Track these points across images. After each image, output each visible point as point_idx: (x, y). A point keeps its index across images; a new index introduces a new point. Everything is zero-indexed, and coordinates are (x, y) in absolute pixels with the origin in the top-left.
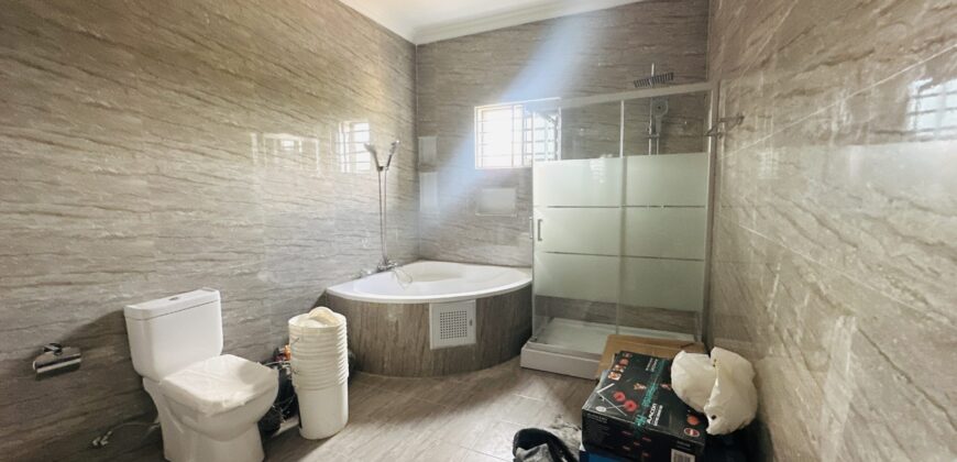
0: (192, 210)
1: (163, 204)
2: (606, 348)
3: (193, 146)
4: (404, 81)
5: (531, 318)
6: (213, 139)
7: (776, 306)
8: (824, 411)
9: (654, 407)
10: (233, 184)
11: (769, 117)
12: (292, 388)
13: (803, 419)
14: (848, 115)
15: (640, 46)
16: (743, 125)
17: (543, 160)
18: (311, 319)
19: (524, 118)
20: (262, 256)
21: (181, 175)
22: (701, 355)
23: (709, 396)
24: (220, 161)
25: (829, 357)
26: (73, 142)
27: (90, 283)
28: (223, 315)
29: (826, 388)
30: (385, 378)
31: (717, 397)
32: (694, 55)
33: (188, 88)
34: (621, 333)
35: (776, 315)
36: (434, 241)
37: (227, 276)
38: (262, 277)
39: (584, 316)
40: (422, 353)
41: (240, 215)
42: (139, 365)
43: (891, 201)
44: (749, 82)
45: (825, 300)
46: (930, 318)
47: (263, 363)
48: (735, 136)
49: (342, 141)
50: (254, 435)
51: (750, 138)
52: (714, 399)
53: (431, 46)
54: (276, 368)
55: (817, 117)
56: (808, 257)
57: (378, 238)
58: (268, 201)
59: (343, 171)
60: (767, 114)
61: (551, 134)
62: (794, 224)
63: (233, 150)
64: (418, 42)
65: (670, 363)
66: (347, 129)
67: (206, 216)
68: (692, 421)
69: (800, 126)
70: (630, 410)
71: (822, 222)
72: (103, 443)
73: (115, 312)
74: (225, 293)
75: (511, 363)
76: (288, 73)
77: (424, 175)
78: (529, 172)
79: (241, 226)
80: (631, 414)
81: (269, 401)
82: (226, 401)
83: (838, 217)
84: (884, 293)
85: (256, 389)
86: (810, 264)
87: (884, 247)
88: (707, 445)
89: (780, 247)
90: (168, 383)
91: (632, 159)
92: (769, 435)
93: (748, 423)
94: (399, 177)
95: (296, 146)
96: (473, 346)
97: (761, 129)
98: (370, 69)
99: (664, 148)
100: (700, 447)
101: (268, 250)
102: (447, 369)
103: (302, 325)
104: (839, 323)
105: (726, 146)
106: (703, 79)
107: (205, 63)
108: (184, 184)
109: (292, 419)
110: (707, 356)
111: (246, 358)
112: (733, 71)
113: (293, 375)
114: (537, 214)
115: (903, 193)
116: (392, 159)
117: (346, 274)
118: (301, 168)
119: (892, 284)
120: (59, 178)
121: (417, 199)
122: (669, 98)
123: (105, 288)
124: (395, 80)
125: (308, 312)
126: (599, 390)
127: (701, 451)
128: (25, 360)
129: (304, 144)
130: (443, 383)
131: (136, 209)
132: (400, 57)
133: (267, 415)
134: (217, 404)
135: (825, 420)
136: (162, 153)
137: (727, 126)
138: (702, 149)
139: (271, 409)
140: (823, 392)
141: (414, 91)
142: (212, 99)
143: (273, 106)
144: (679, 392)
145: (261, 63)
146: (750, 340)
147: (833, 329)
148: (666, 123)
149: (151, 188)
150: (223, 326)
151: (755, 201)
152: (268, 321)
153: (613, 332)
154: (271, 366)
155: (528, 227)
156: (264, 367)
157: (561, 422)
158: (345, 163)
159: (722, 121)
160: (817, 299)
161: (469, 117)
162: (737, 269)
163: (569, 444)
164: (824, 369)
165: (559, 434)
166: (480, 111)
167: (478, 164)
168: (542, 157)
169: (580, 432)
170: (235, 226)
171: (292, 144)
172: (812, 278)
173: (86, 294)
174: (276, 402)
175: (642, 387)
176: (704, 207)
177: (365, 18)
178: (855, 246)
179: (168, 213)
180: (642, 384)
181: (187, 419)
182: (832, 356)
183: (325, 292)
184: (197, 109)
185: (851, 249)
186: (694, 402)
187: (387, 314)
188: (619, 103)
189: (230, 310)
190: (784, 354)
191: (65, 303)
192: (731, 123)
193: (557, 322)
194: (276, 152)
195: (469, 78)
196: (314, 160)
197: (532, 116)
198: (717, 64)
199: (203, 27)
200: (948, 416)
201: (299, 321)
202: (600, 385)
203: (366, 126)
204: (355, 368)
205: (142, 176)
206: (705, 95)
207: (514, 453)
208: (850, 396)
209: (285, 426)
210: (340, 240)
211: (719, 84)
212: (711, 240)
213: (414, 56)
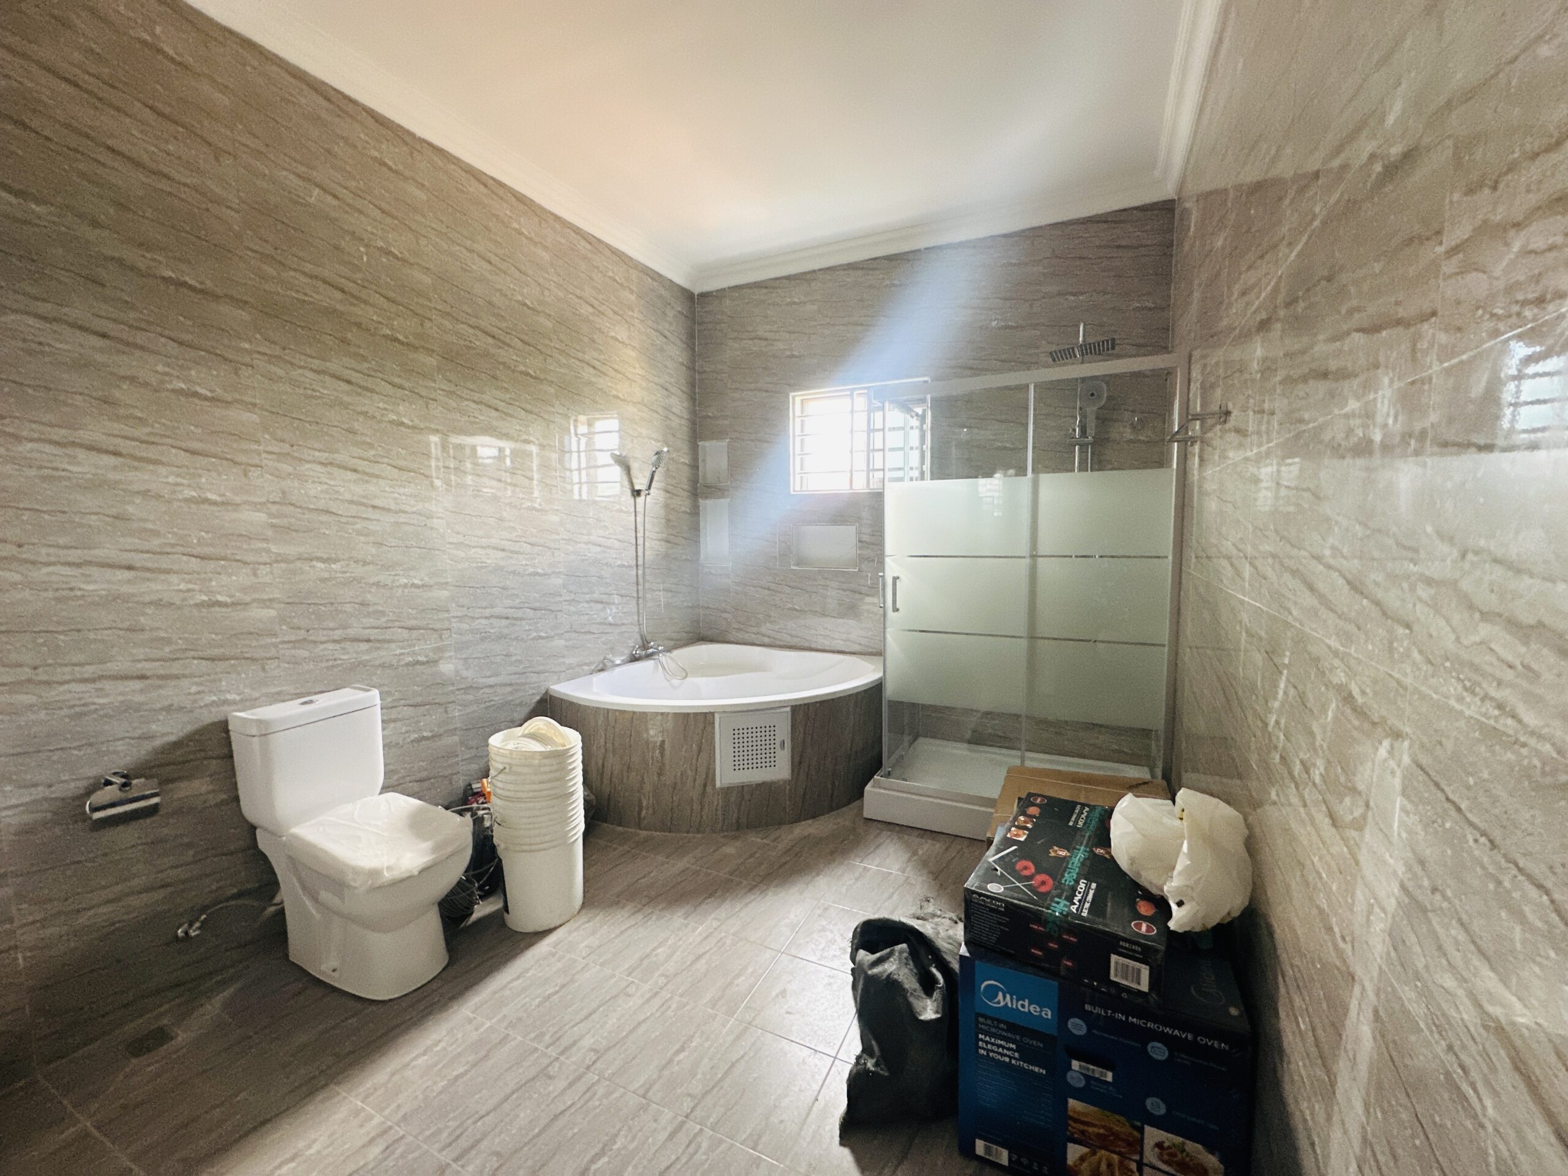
0: (336, 561)
1: (291, 550)
2: (1004, 787)
3: (340, 457)
4: (676, 352)
5: (881, 737)
6: (371, 446)
7: (1283, 721)
8: (1359, 895)
9: (1082, 885)
10: (402, 518)
11: (1273, 413)
12: (493, 848)
13: (1325, 906)
14: (1396, 417)
15: (1060, 294)
16: (1227, 426)
17: (901, 479)
18: (524, 736)
19: (870, 411)
20: (446, 634)
21: (321, 504)
22: (1160, 801)
23: (1173, 868)
24: (382, 482)
25: (1367, 805)
26: (151, 453)
27: (177, 677)
28: (383, 729)
29: (1363, 857)
30: (644, 833)
31: (1187, 870)
32: (1150, 309)
33: (333, 366)
34: (1028, 764)
35: (1282, 737)
36: (725, 611)
37: (391, 666)
38: (447, 668)
39: (968, 736)
40: (704, 793)
41: (413, 568)
42: (250, 810)
43: (1463, 556)
44: (1236, 354)
45: (1361, 712)
46: (1524, 745)
47: (447, 808)
48: (1217, 442)
49: (574, 448)
50: (432, 924)
51: (1241, 446)
52: (1180, 873)
53: (719, 295)
54: (468, 815)
55: (1347, 416)
56: (1333, 643)
57: (632, 606)
58: (458, 545)
59: (576, 497)
60: (1266, 406)
61: (914, 437)
62: (1311, 588)
63: (402, 463)
64: (697, 291)
65: (1110, 813)
66: (583, 429)
67: (359, 571)
68: (1145, 908)
69: (1321, 428)
70: (1043, 889)
71: (1356, 586)
72: (193, 934)
73: (213, 724)
74: (389, 693)
75: (849, 811)
76: (490, 340)
77: (707, 504)
78: (878, 498)
79: (413, 585)
80: (1044, 896)
81: (456, 870)
82: (389, 868)
83: (1380, 578)
84: (1452, 702)
85: (436, 849)
86: (1336, 654)
87: (1454, 630)
88: (1169, 946)
89: (1287, 625)
90: (296, 837)
91: (1046, 479)
92: (1271, 934)
93: (1236, 913)
94: (666, 506)
95: (501, 457)
96: (785, 782)
97: (1259, 433)
98: (622, 333)
99: (1100, 462)
100: (1157, 951)
101: (455, 625)
102: (744, 820)
103: (511, 746)
104: (1383, 752)
105: (1202, 460)
106: (1165, 349)
107: (359, 325)
108: (324, 518)
109: (491, 899)
110: (1170, 802)
111: (420, 799)
112: (1211, 336)
113: (496, 827)
114: (892, 568)
115: (1482, 543)
116: (656, 478)
117: (580, 665)
118: (509, 493)
119: (1465, 689)
120: (130, 509)
121: (697, 542)
122: (1109, 379)
123: (197, 684)
124: (662, 350)
125: (521, 725)
126: (991, 856)
127: (1160, 956)
128: (74, 799)
129: (514, 453)
130: (738, 844)
131: (250, 558)
132: (671, 313)
133: (453, 892)
134: (375, 873)
135: (1360, 907)
136: (290, 469)
137: (1202, 426)
138: (1161, 462)
139: (460, 883)
140: (1357, 863)
141: (691, 368)
142: (369, 383)
143: (465, 393)
144: (1123, 863)
145: (447, 324)
146: (1240, 776)
147: (1373, 762)
148: (1104, 420)
149: (273, 526)
150: (384, 746)
151: (1249, 550)
152: (456, 738)
153: (1017, 762)
154: (460, 813)
155: (876, 587)
156: (449, 812)
157: (930, 908)
158: (580, 483)
159: (1196, 418)
160: (1348, 711)
161: (781, 410)
162: (1220, 661)
163: (942, 944)
164: (1359, 825)
165: (926, 928)
166: (798, 400)
167: (796, 486)
168: (900, 474)
169: (961, 926)
170: (405, 586)
171: (494, 452)
172: (1341, 677)
173: (169, 694)
174: (466, 871)
175: (1063, 853)
176: (1166, 557)
177: (615, 252)
178: (1408, 626)
179: (299, 564)
180: (1061, 847)
181: (325, 895)
182: (1372, 804)
183: (547, 692)
184: (346, 398)
185: (1401, 631)
186: (1148, 878)
187: (647, 730)
188: (1027, 386)
189: (395, 721)
190: (1295, 800)
191: (138, 708)
192: (1210, 422)
193: (925, 745)
194: (468, 465)
195: (781, 345)
196: (531, 479)
197: (883, 409)
198: (1187, 323)
199: (357, 268)
200: (1553, 901)
201: (506, 740)
202: (993, 848)
203: (613, 424)
204: (593, 818)
205: (257, 506)
206: (1169, 373)
207: (853, 958)
208: (1401, 870)
209: (482, 909)
210: (573, 609)
211: (1190, 357)
212: (1177, 612)
213: (692, 311)
